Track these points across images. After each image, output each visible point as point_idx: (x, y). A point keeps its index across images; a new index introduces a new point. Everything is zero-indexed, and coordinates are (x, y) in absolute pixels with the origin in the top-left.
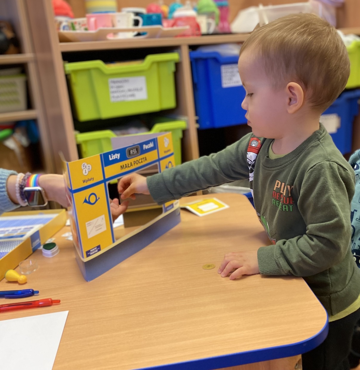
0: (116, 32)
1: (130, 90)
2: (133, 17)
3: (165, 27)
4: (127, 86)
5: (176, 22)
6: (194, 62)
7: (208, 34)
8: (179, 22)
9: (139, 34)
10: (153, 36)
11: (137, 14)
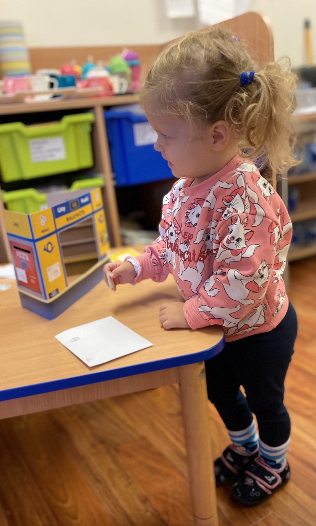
0: (33, 95)
1: (49, 151)
2: (48, 79)
3: (79, 89)
4: (46, 147)
5: (89, 83)
6: (109, 122)
7: (120, 95)
8: (93, 84)
9: (55, 96)
10: (69, 97)
11: (52, 76)
